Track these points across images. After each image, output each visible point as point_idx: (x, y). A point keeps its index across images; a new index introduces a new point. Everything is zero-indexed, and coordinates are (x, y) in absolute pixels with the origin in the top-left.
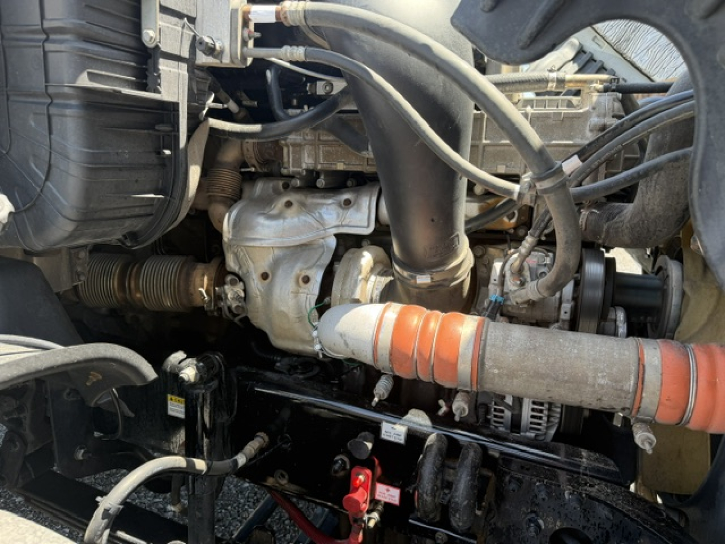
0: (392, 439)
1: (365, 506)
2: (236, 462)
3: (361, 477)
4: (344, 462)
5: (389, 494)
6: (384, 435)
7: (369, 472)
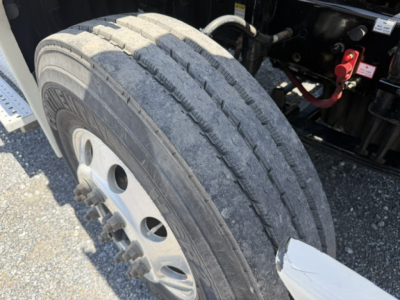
0: (381, 32)
1: (348, 76)
2: (272, 39)
3: (351, 56)
4: (340, 47)
5: (367, 70)
6: (376, 29)
7: (357, 53)
